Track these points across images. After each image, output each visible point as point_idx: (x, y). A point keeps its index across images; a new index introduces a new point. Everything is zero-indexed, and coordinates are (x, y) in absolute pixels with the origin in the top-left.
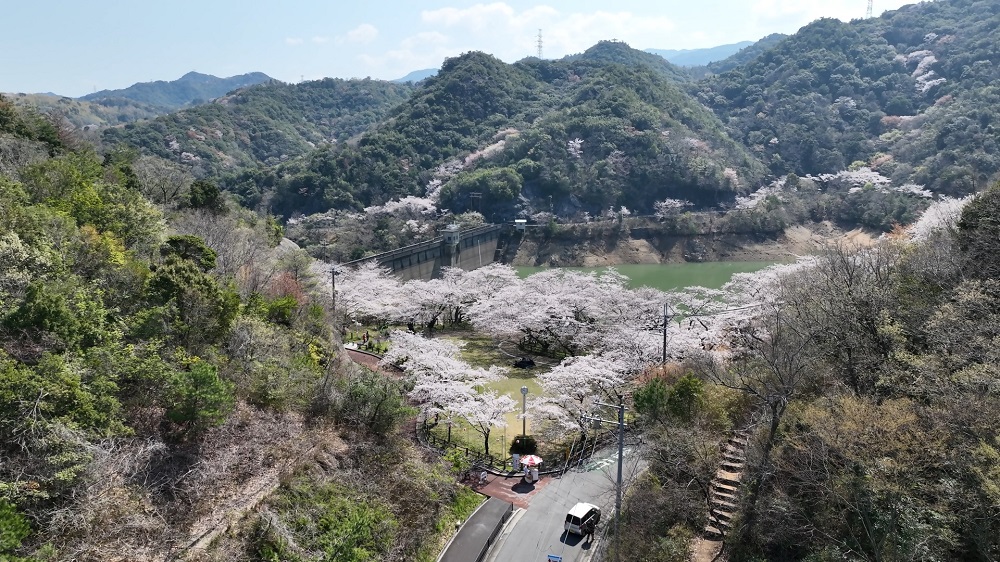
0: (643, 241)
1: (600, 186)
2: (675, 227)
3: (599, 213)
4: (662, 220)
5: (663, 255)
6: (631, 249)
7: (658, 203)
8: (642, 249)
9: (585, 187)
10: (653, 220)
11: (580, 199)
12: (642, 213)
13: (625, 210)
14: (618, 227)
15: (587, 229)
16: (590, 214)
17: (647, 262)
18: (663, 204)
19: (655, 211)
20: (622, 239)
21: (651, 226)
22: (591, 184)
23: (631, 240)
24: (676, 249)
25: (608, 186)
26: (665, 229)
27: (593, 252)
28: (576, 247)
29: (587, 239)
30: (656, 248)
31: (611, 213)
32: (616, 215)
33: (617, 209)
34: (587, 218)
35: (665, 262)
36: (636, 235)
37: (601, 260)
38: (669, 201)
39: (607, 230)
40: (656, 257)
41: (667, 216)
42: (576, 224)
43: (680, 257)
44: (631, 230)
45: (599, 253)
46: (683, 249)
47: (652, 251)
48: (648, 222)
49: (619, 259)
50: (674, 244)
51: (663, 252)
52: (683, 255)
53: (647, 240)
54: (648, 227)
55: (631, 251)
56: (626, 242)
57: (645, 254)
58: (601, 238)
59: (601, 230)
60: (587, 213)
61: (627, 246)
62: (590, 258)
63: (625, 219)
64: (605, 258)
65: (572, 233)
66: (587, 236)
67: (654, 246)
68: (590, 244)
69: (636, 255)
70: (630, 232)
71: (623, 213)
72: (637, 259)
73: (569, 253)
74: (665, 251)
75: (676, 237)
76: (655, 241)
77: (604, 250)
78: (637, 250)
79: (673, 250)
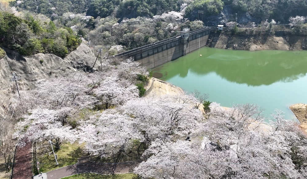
0: (281, 38)
1: (262, 9)
2: (299, 31)
3: (260, 23)
4: (292, 27)
5: (291, 46)
6: (275, 42)
7: (291, 18)
8: (280, 42)
9: (254, 9)
10: (288, 27)
11: (251, 15)
12: (282, 22)
13: (273, 22)
14: (269, 30)
15: (253, 31)
16: (256, 24)
17: (282, 49)
18: (294, 19)
19: (289, 22)
20: (270, 36)
21: (287, 30)
22: (257, 8)
23: (275, 37)
24: (298, 44)
25: (266, 9)
26: (294, 32)
27: (255, 43)
28: (246, 40)
29: (253, 36)
30: (288, 42)
31: (266, 23)
32: (269, 24)
33: (270, 21)
34: (254, 25)
35: (292, 50)
36: (278, 34)
37: (259, 47)
38: (297, 17)
39: (263, 31)
40: (287, 47)
41: (296, 25)
42: (248, 28)
43: (300, 47)
44: (275, 32)
45: (258, 44)
46: (302, 43)
47: (285, 43)
48: (285, 28)
49: (267, 47)
50: (297, 41)
51: (291, 44)
52: (301, 46)
53: (283, 38)
54: (284, 30)
55: (274, 43)
56: (272, 38)
57: (281, 45)
58: (259, 36)
59: (260, 31)
60: (254, 23)
61: (272, 40)
62: (253, 46)
63: (273, 26)
64: (261, 46)
65: (245, 33)
66: (253, 35)
67: (286, 40)
68: (254, 39)
69: (276, 45)
70: (275, 33)
71: (272, 23)
72: (277, 47)
73: (243, 43)
74: (292, 44)
75: (299, 37)
76: (287, 38)
77: (261, 42)
78: (278, 42)
79: (297, 43)
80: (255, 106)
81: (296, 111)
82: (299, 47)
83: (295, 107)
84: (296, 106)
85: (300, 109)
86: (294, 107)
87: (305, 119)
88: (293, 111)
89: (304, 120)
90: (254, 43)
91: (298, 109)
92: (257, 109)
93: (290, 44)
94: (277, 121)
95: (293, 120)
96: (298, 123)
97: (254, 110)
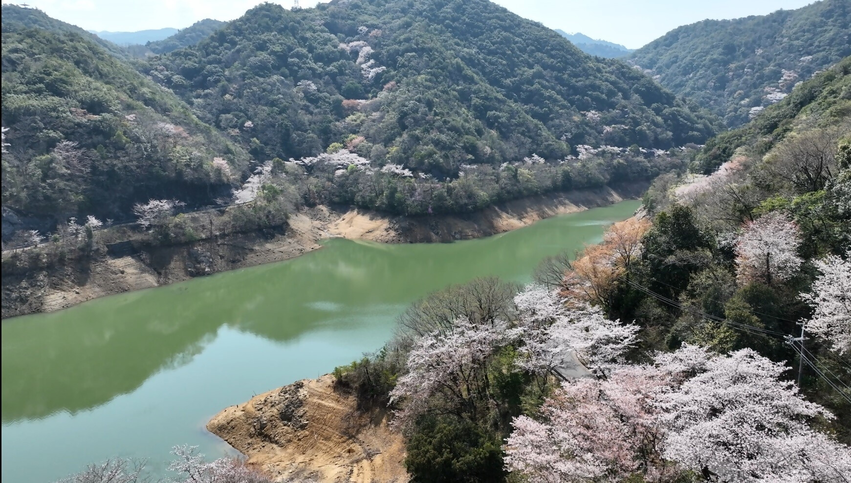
0: (129, 260)
1: (49, 192)
2: (167, 235)
3: (54, 230)
4: (148, 228)
5: (159, 274)
6: (115, 273)
7: (139, 207)
8: (129, 270)
9: (23, 194)
10: (137, 228)
11: (18, 212)
12: (118, 220)
13: (93, 221)
14: (88, 245)
15: (38, 255)
16: (41, 233)
17: (138, 287)
18: (146, 207)
19: (138, 217)
20: (96, 261)
21: (136, 237)
22: (33, 190)
23: (110, 261)
24: (176, 265)
25: (61, 191)
26: (155, 238)
27: (55, 286)
28: (24, 284)
29: (42, 269)
30: (150, 265)
31: (73, 227)
32: (82, 229)
33: (82, 221)
34: (37, 239)
35: (165, 284)
36: (117, 252)
37: (71, 296)
38: (153, 203)
39: (71, 251)
40: (150, 279)
41: (156, 222)
42: (19, 251)
43: (183, 273)
44: (107, 246)
45: (65, 288)
46: (184, 261)
47: (143, 271)
48: (130, 233)
49: (97, 289)
50: (171, 258)
51: (160, 271)
52: (185, 269)
53: (133, 257)
54: (131, 239)
55: (114, 276)
56: (104, 265)
57: (134, 276)
58: (64, 265)
59: (62, 253)
60: (34, 232)
61: (107, 270)
62: (52, 296)
63: (95, 233)
64: (77, 293)
65: (14, 265)
66: (41, 265)
67: (144, 263)
68: (49, 276)
69: (122, 280)
70: (106, 249)
71: (91, 225)
72: (124, 285)
73: (14, 295)
74: (162, 269)
75: (172, 248)
76: (143, 256)
77: (73, 281)
78: (122, 272)
79: (172, 265)
80: (114, 464)
81: (223, 430)
82: (181, 274)
83: (220, 422)
84: (221, 418)
85: (232, 420)
86: (216, 422)
87: (250, 441)
88: (217, 434)
89: (249, 444)
90: (55, 288)
91: (228, 423)
92: (123, 470)
93: (155, 269)
94: (189, 478)
95: (227, 455)
96: (240, 458)
97: (117, 477)
